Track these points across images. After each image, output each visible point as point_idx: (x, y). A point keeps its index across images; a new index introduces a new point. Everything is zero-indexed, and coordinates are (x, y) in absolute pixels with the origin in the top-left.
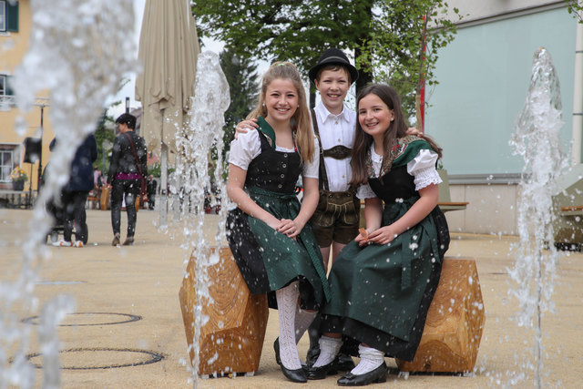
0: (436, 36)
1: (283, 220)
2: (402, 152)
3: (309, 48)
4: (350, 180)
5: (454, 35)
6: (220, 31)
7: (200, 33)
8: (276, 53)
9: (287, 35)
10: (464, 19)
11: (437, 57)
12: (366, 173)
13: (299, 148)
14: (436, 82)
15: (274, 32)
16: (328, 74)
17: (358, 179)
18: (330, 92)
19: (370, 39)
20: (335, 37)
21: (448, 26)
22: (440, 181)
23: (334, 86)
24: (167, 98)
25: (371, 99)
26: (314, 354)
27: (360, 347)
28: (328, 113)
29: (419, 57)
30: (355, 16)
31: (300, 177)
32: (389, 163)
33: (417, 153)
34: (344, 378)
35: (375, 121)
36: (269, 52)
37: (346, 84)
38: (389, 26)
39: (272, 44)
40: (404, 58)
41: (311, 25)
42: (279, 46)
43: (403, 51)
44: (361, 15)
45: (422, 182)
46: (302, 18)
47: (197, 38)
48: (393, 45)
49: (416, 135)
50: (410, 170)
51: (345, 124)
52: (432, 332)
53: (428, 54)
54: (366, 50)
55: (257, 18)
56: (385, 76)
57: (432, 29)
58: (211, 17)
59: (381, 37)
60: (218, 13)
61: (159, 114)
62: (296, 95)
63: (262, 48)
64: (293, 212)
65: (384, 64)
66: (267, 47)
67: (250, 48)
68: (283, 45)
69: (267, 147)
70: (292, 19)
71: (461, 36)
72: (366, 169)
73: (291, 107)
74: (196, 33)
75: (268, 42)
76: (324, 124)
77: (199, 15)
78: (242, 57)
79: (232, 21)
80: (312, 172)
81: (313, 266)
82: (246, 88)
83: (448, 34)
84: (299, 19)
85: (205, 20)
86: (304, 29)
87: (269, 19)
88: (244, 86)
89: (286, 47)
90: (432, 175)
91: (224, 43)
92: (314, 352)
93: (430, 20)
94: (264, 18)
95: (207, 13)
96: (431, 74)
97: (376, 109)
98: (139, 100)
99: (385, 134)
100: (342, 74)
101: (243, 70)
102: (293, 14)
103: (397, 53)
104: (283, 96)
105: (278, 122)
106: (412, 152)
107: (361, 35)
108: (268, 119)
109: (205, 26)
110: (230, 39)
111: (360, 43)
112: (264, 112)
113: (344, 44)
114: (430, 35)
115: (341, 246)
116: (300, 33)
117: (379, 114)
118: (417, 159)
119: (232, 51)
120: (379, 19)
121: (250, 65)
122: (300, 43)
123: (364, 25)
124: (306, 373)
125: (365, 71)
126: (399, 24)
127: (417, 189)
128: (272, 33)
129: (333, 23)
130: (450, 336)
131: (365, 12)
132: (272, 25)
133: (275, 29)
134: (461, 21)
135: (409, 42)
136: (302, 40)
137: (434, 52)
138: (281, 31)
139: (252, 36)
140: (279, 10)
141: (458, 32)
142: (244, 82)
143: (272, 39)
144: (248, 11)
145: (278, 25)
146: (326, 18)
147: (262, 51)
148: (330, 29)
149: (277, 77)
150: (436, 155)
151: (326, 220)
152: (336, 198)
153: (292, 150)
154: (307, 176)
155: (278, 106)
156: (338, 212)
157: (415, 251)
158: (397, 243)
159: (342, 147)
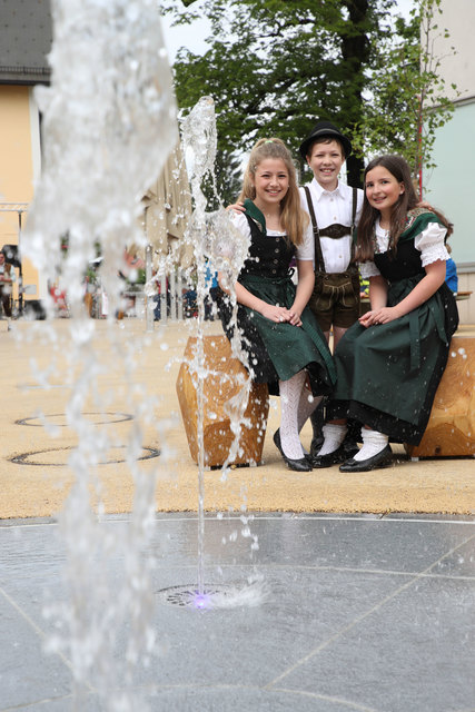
0: (433, 115)
2: (410, 225)
3: (297, 138)
5: (451, 114)
9: (272, 126)
10: (461, 97)
11: (434, 138)
12: (372, 248)
14: (434, 165)
15: (259, 122)
18: (323, 167)
19: (362, 122)
21: (447, 104)
23: (327, 160)
25: (379, 172)
27: (363, 430)
28: (323, 190)
29: (414, 141)
30: (344, 102)
33: (425, 227)
34: (345, 464)
35: (382, 195)
37: (340, 158)
38: (380, 110)
39: (257, 136)
40: (397, 144)
41: (298, 113)
43: (396, 137)
44: (351, 99)
45: (428, 258)
46: (288, 106)
50: (417, 244)
51: (340, 201)
53: (424, 135)
54: (357, 134)
55: (241, 108)
57: (429, 108)
59: (373, 120)
62: (287, 175)
63: (248, 141)
66: (251, 139)
67: (234, 140)
69: (257, 233)
70: (277, 107)
71: (458, 114)
72: (371, 245)
75: (253, 134)
76: (319, 201)
78: (225, 152)
80: (307, 253)
82: (231, 186)
83: (446, 113)
84: (284, 108)
86: (290, 118)
87: (253, 110)
88: (228, 183)
90: (440, 251)
93: (426, 97)
94: (247, 108)
96: (428, 156)
97: (384, 182)
99: (393, 208)
100: (334, 147)
101: (226, 167)
102: (279, 102)
103: (391, 138)
104: (275, 177)
106: (420, 225)
107: (351, 121)
111: (352, 127)
112: (253, 194)
114: (426, 115)
115: (342, 330)
116: (286, 123)
117: (387, 188)
118: (424, 233)
120: (370, 104)
121: (233, 161)
122: (287, 133)
123: (354, 110)
124: (311, 461)
125: (358, 157)
126: (391, 108)
127: (423, 265)
128: (256, 124)
129: (321, 110)
130: (462, 418)
131: (354, 97)
132: (256, 116)
133: (259, 118)
134: (459, 98)
135: (402, 125)
136: (289, 130)
137: (431, 132)
138: (265, 121)
139: (236, 128)
140: (263, 99)
141: (457, 110)
142: (228, 180)
143: (256, 130)
144: (230, 102)
145: (262, 115)
146: (313, 106)
147: (247, 144)
148: (317, 117)
149: (266, 156)
150: (445, 230)
151: (324, 304)
152: (333, 280)
153: (283, 234)
154: (301, 259)
155: (270, 188)
156: (336, 295)
157: (422, 331)
158: (402, 322)
159: (339, 226)
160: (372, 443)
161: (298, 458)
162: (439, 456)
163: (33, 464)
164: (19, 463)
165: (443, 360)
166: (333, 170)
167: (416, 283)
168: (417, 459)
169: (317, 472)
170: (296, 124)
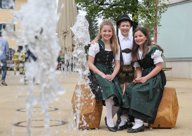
0: (161, 9)
1: (107, 75)
2: (149, 51)
3: (116, 14)
4: (131, 61)
5: (167, 9)
6: (85, 8)
7: (78, 9)
8: (104, 15)
9: (108, 9)
10: (170, 3)
11: (161, 17)
12: (137, 58)
13: (113, 49)
14: (161, 25)
15: (104, 8)
16: (123, 24)
17: (134, 60)
18: (124, 30)
19: (138, 10)
20: (125, 10)
21: (165, 6)
22: (163, 61)
23: (125, 28)
24: (66, 32)
25: (139, 33)
26: (118, 122)
27: (135, 119)
28: (123, 37)
29: (155, 17)
30: (132, 2)
31: (113, 59)
32: (145, 54)
33: (155, 51)
34: (129, 130)
35: (140, 40)
36: (102, 15)
37: (130, 27)
38: (144, 6)
39: (103, 13)
40: (149, 17)
41: (117, 6)
42: (106, 13)
43: (149, 14)
44: (134, 2)
45: (156, 61)
46: (113, 3)
47: (77, 11)
48: (146, 12)
49: (154, 45)
50: (152, 57)
51: (129, 41)
52: (160, 114)
53: (158, 15)
54: (136, 14)
55: (98, 3)
56: (143, 23)
57: (159, 7)
58: (82, 3)
59: (141, 10)
60: (84, 2)
61: (64, 38)
62: (112, 31)
64: (111, 72)
65: (142, 19)
66: (101, 13)
67: (95, 14)
68: (107, 13)
69: (102, 49)
70: (110, 3)
71: (169, 9)
72: (137, 57)
73: (110, 35)
74: (77, 9)
75: (102, 12)
76: (122, 41)
77: (77, 3)
78: (92, 17)
79: (89, 5)
80: (118, 58)
82: (94, 28)
83: (165, 8)
84: (112, 4)
85: (80, 4)
86: (114, 7)
87: (102, 4)
88: (93, 27)
89: (108, 13)
90: (160, 59)
91: (86, 12)
92: (119, 121)
93: (159, 3)
94: (100, 3)
95: (80, 2)
96: (159, 22)
97: (141, 36)
98: (57, 33)
99: (143, 44)
100: (128, 23)
101: (93, 21)
102: (110, 2)
103: (147, 15)
104: (107, 31)
105: (106, 40)
106: (153, 51)
107: (134, 9)
108: (102, 40)
109: (80, 6)
110: (88, 11)
111: (134, 12)
112: (101, 37)
113: (128, 12)
114: (158, 9)
115: (128, 84)
116: (113, 9)
117: (141, 38)
118: (155, 53)
119: (89, 15)
120: (141, 3)
121: (95, 20)
122: (113, 12)
123: (135, 5)
125: (136, 22)
126: (147, 5)
127: (154, 64)
128: (103, 9)
130: (167, 115)
131: (136, 1)
133: (104, 7)
134: (170, 4)
135: (151, 11)
137: (160, 15)
139: (96, 10)
141: (168, 7)
142: (93, 26)
143: (103, 11)
144: (95, 1)
145: (105, 6)
146: (122, 3)
147: (100, 15)
148: (123, 7)
149: (105, 25)
150: (161, 52)
151: (123, 75)
152: (126, 67)
153: (110, 50)
154: (116, 59)
155: (106, 35)
156: (127, 72)
157: (154, 85)
158: (147, 82)
159: (128, 49)
160: (138, 123)
161: (112, 127)
162: (159, 128)
163: (22, 126)
164: (17, 126)
167: (152, 69)
168: (152, 128)
169: (118, 132)
170: (116, 9)
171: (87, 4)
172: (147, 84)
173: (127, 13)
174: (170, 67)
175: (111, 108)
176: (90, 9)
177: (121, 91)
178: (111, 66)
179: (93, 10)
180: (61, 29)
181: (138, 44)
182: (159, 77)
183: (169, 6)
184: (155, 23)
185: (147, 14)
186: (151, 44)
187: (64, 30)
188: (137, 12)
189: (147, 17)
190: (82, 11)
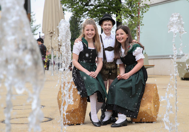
0: (143, 9)
1: (91, 72)
2: (131, 48)
3: (101, 14)
4: (114, 58)
5: (149, 9)
6: (70, 9)
7: (64, 10)
8: (89, 16)
9: (93, 10)
10: (152, 3)
11: (143, 16)
14: (143, 25)
15: (89, 9)
16: (105, 23)
18: (106, 29)
19: (121, 11)
20: (109, 10)
21: (147, 6)
23: (107, 26)
24: (53, 32)
25: (120, 31)
26: (103, 117)
27: (118, 114)
28: (106, 36)
29: (137, 17)
30: (116, 3)
32: (127, 52)
33: (136, 48)
34: (113, 125)
35: (121, 38)
36: (87, 16)
37: (111, 26)
38: (127, 6)
40: (132, 17)
41: (101, 6)
42: (91, 14)
43: (132, 15)
44: (118, 3)
46: (98, 4)
47: (63, 12)
48: (128, 12)
49: (135, 42)
50: (134, 54)
51: (111, 39)
52: (142, 109)
53: (140, 15)
54: (119, 14)
55: (83, 5)
56: (126, 23)
57: (141, 7)
58: (67, 4)
59: (124, 10)
60: (69, 3)
61: (50, 38)
62: (94, 30)
64: (94, 69)
65: (126, 19)
67: (81, 14)
69: (85, 48)
70: (94, 4)
71: (151, 9)
73: (93, 34)
74: (62, 10)
75: (87, 13)
76: (105, 39)
77: (63, 4)
78: (78, 18)
79: (74, 6)
81: (101, 87)
82: (80, 28)
83: (147, 8)
84: (97, 5)
85: (65, 6)
86: (98, 8)
87: (87, 5)
89: (93, 13)
90: (141, 55)
91: (72, 13)
92: (103, 116)
93: (141, 4)
94: (85, 4)
95: (66, 3)
96: (141, 22)
97: (122, 34)
98: (44, 33)
99: (125, 42)
101: (79, 22)
102: (95, 3)
105: (89, 39)
107: (118, 9)
108: (85, 38)
109: (65, 8)
110: (74, 12)
111: (117, 12)
112: (84, 36)
113: (112, 12)
114: (141, 9)
116: (97, 9)
117: (123, 36)
118: (136, 50)
119: (75, 16)
120: (124, 4)
121: (81, 20)
122: (97, 13)
123: (119, 6)
124: (101, 123)
125: (119, 21)
126: (131, 5)
127: (136, 60)
129: (108, 6)
130: (149, 110)
131: (119, 2)
132: (88, 7)
135: (134, 11)
136: (98, 12)
137: (142, 14)
138: (91, 9)
139: (81, 11)
140: (90, 2)
141: (150, 8)
142: (79, 26)
143: (88, 11)
144: (80, 2)
145: (90, 7)
146: (106, 4)
147: (85, 16)
148: (107, 8)
150: (142, 49)
151: (106, 72)
152: (109, 64)
153: (94, 48)
154: (99, 57)
155: (89, 34)
156: (110, 69)
157: (136, 81)
158: (130, 79)
159: (111, 47)
160: (121, 118)
161: (96, 122)
162: (141, 122)
164: (4, 123)
165: (143, 91)
166: (109, 30)
167: (134, 66)
168: (134, 123)
169: (102, 127)
170: (100, 10)
171: (72, 5)
172: (130, 80)
173: (111, 14)
174: (152, 64)
175: (95, 103)
176: (76, 10)
177: (105, 87)
178: (94, 64)
179: (78, 11)
180: (48, 29)
181: (120, 42)
182: (141, 73)
183: (150, 6)
184: (138, 22)
185: (130, 14)
186: (132, 41)
187: (50, 30)
188: (120, 12)
189: (130, 17)
190: (68, 12)
